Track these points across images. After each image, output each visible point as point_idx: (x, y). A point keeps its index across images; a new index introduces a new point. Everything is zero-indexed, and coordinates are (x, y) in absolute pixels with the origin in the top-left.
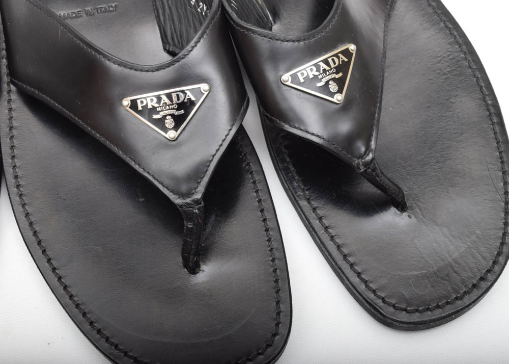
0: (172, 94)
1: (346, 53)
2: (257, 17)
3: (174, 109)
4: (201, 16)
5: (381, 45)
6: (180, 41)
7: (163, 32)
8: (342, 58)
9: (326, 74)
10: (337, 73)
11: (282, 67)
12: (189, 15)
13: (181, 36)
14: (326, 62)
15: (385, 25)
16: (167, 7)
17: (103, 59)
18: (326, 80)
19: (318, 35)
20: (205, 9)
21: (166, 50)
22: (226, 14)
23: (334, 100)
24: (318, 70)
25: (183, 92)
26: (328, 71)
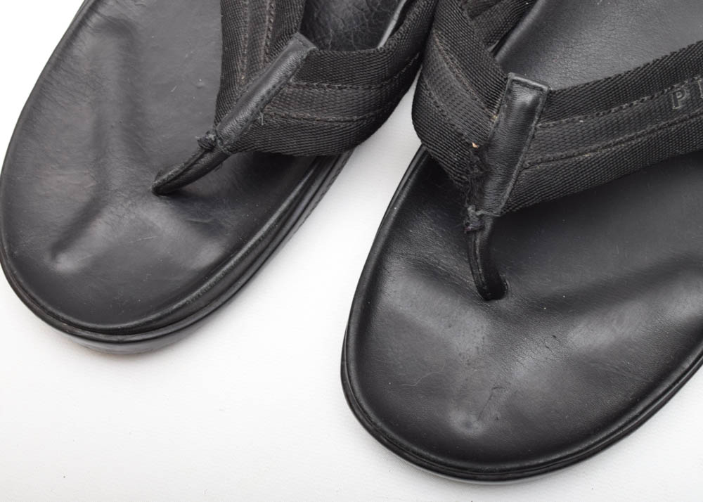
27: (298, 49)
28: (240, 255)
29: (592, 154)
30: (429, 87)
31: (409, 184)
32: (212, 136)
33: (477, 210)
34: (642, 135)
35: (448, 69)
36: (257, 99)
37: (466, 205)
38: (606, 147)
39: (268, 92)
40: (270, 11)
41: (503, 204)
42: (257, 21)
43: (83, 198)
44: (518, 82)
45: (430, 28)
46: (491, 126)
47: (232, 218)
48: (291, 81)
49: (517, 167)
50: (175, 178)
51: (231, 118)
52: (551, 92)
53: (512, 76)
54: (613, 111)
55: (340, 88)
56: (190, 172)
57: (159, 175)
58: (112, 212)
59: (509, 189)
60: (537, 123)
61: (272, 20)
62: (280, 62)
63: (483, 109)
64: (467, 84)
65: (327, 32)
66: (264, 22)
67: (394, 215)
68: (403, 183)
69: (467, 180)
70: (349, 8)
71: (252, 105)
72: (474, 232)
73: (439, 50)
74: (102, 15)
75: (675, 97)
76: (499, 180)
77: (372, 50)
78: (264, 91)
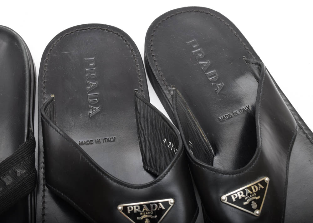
0: (150, 205)
1: (263, 183)
2: (205, 151)
3: (151, 214)
4: (169, 151)
5: (284, 177)
6: (155, 165)
7: (144, 157)
8: (260, 186)
9: (250, 196)
10: (257, 196)
11: (222, 190)
12: (162, 148)
13: (156, 162)
14: (250, 188)
15: (287, 162)
16: (147, 142)
17: (107, 179)
18: (250, 201)
19: (245, 171)
20: (172, 147)
21: (146, 169)
22: (187, 153)
23: (254, 214)
24: (245, 194)
25: (157, 203)
26: (251, 195)
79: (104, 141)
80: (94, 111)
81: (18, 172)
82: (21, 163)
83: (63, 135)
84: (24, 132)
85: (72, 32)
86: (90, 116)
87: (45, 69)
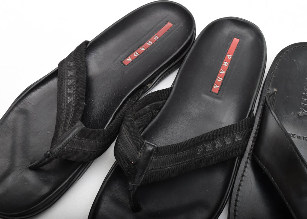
27: (79, 126)
28: (55, 192)
29: (170, 167)
30: (120, 142)
31: (112, 172)
32: (49, 153)
33: (132, 183)
34: (187, 162)
35: (126, 137)
36: (64, 142)
37: (129, 181)
38: (175, 165)
39: (68, 140)
40: (72, 112)
41: (141, 182)
42: (68, 115)
43: (6, 168)
44: (148, 143)
45: (122, 123)
46: (138, 157)
47: (53, 179)
48: (76, 136)
49: (146, 170)
50: (35, 165)
51: (55, 147)
52: (158, 147)
53: (146, 141)
54: (177, 154)
55: (91, 141)
56: (41, 163)
57: (31, 163)
58: (14, 174)
59: (143, 177)
60: (153, 157)
61: (72, 115)
62: (73, 130)
63: (136, 151)
64: (131, 143)
65: (91, 119)
66: (70, 115)
67: (107, 181)
68: (110, 171)
69: (130, 173)
70: (99, 111)
71: (63, 143)
72: (131, 191)
73: (124, 131)
74: (18, 107)
75: (198, 150)
76: (140, 174)
77: (102, 130)
78: (67, 139)
79: (304, 139)
80: (303, 113)
81: (236, 138)
82: (240, 132)
83: (279, 124)
84: (248, 110)
85: (304, 46)
86: (299, 116)
87: (276, 67)
